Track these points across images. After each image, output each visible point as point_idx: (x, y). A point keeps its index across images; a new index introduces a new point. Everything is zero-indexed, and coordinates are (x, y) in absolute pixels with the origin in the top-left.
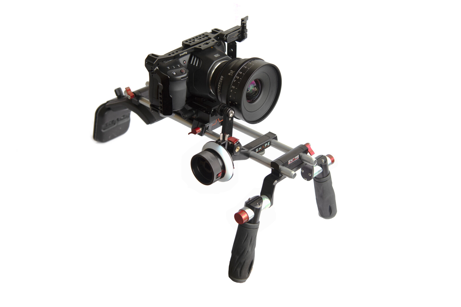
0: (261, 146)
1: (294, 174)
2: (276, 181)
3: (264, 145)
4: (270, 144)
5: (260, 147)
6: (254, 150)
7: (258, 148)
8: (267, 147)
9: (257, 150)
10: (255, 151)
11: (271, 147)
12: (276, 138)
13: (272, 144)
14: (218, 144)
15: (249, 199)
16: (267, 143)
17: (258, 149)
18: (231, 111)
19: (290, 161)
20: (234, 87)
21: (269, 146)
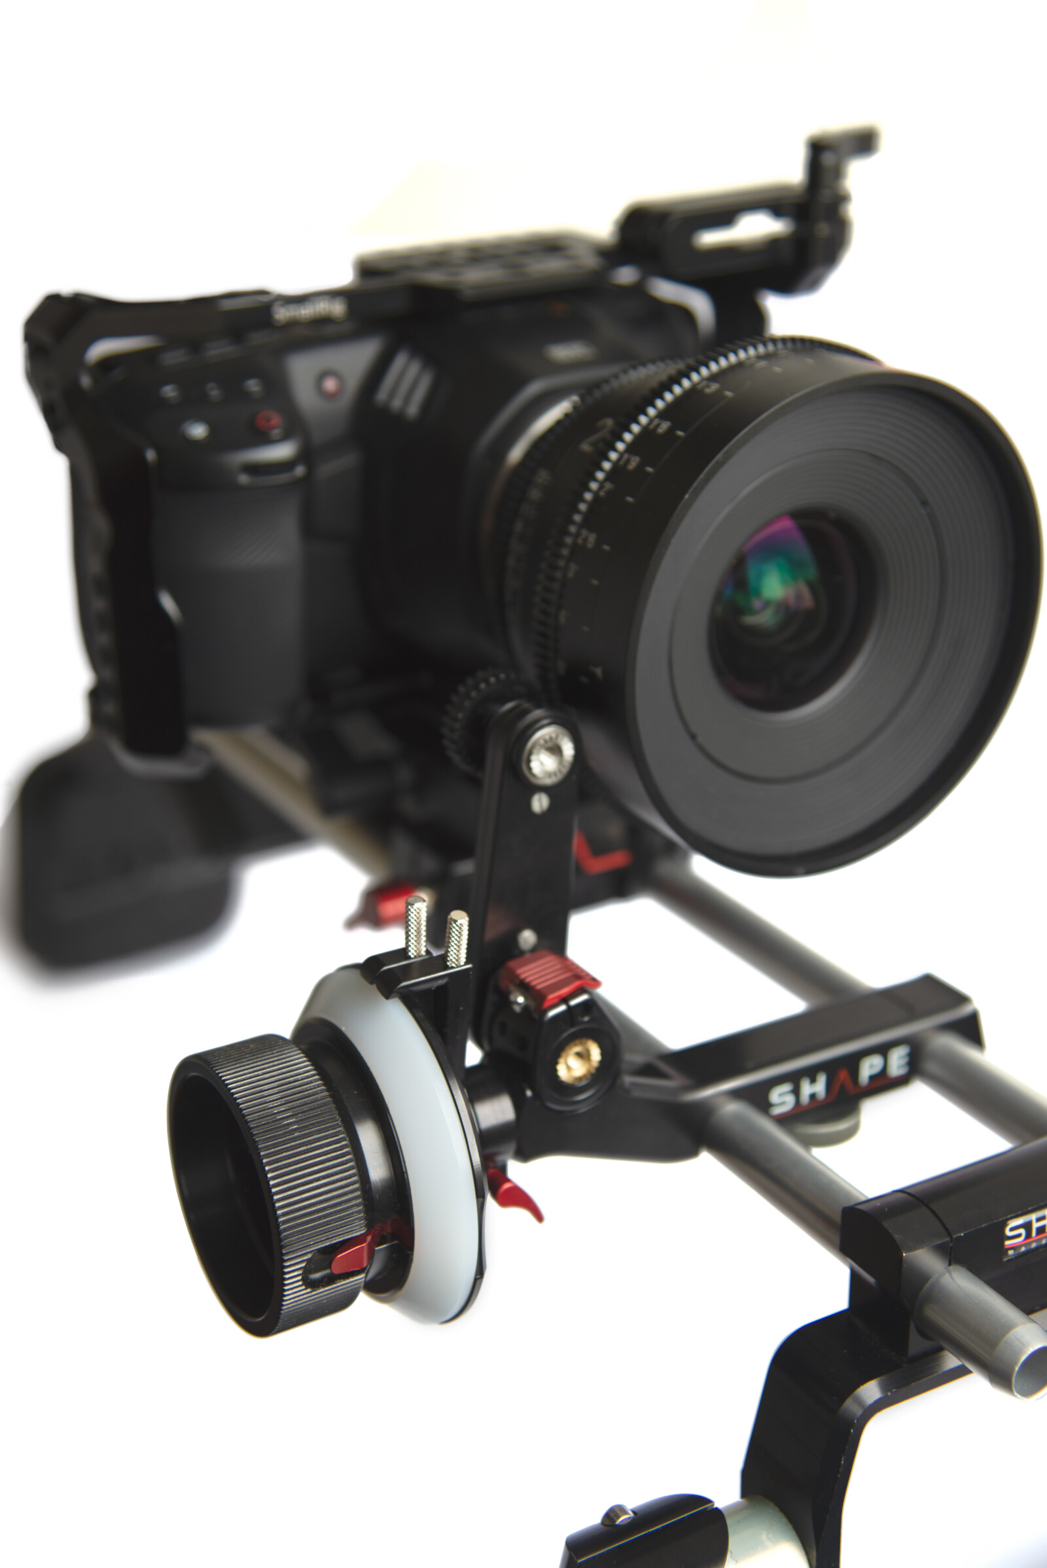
0: (829, 1067)
1: (1031, 1350)
2: (871, 1391)
3: (852, 1062)
4: (915, 1069)
5: (811, 1073)
6: (757, 1096)
7: (794, 1079)
8: (883, 1084)
9: (782, 1099)
10: (764, 1106)
11: (920, 1093)
12: (970, 1029)
13: (931, 1067)
14: (374, 988)
15: (611, 1515)
16: (883, 1050)
17: (796, 1092)
18: (546, 733)
19: (1027, 1226)
20: (592, 538)
21: (902, 1081)
